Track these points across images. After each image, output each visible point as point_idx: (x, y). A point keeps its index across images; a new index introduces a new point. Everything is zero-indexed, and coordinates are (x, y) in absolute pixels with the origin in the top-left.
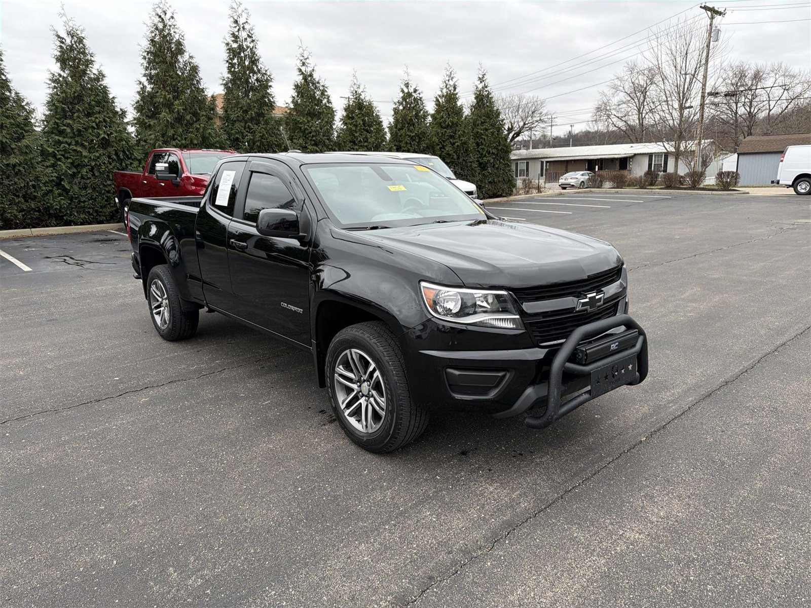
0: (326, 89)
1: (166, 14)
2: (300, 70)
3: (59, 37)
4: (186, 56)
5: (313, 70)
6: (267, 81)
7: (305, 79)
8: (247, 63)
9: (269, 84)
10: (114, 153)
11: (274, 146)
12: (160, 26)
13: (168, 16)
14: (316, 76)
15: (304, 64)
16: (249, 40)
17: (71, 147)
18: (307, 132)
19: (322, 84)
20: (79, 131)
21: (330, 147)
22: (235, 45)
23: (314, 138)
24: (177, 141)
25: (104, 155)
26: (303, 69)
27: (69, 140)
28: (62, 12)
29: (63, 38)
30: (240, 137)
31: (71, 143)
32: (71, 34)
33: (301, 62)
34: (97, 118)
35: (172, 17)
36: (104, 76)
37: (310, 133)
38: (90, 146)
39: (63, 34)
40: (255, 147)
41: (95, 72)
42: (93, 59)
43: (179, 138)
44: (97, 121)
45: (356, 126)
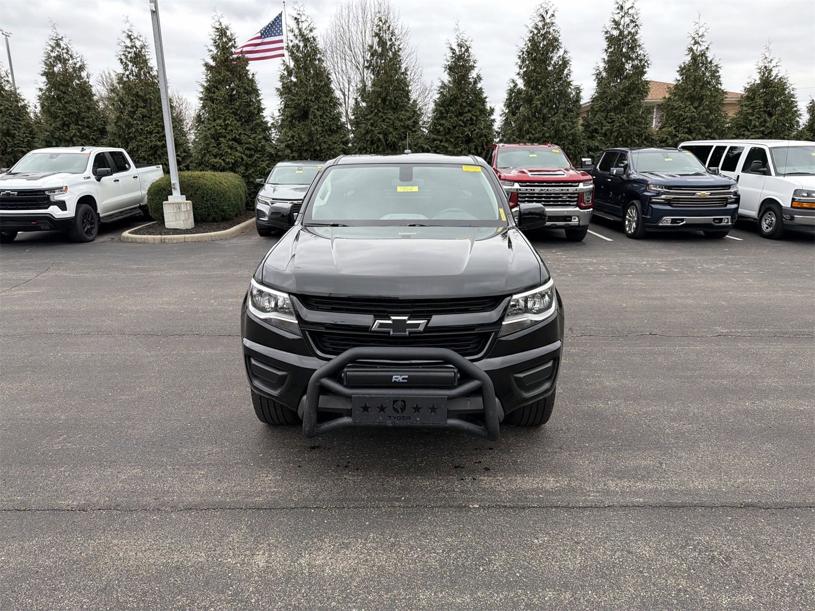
0: (719, 69)
1: (547, 13)
2: (691, 50)
3: (452, 49)
4: (561, 52)
5: (707, 48)
6: (643, 67)
7: (694, 58)
8: (624, 50)
9: (645, 70)
10: (474, 147)
11: (635, 136)
12: (540, 25)
13: (550, 13)
14: (710, 55)
15: (696, 43)
16: (632, 25)
17: (442, 144)
18: (681, 118)
19: (715, 64)
20: (449, 129)
21: (707, 134)
22: (615, 33)
23: (688, 126)
24: (530, 135)
25: (465, 149)
26: (695, 48)
27: (440, 138)
28: (457, 27)
29: (454, 50)
30: (599, 128)
31: (442, 140)
32: (460, 46)
33: (694, 41)
34: (465, 117)
35: (553, 15)
36: (481, 79)
37: (684, 119)
38: (456, 142)
39: (455, 47)
40: (612, 138)
41: (475, 76)
42: (475, 65)
43: (533, 132)
44: (465, 119)
45: (754, 108)
